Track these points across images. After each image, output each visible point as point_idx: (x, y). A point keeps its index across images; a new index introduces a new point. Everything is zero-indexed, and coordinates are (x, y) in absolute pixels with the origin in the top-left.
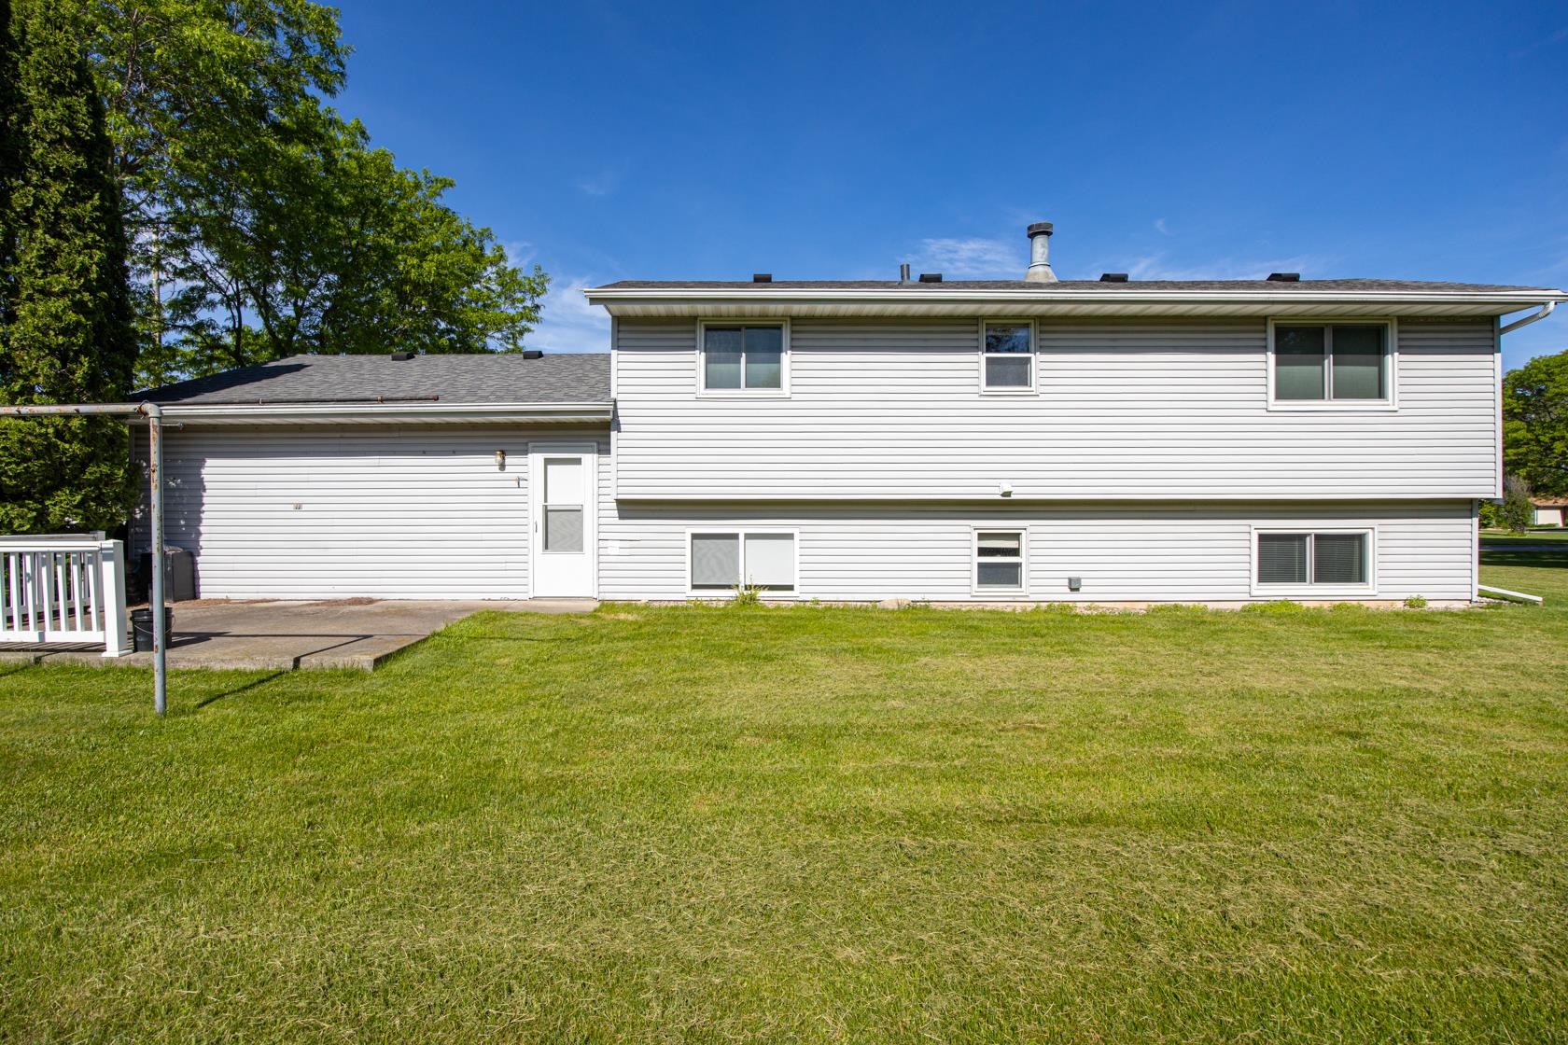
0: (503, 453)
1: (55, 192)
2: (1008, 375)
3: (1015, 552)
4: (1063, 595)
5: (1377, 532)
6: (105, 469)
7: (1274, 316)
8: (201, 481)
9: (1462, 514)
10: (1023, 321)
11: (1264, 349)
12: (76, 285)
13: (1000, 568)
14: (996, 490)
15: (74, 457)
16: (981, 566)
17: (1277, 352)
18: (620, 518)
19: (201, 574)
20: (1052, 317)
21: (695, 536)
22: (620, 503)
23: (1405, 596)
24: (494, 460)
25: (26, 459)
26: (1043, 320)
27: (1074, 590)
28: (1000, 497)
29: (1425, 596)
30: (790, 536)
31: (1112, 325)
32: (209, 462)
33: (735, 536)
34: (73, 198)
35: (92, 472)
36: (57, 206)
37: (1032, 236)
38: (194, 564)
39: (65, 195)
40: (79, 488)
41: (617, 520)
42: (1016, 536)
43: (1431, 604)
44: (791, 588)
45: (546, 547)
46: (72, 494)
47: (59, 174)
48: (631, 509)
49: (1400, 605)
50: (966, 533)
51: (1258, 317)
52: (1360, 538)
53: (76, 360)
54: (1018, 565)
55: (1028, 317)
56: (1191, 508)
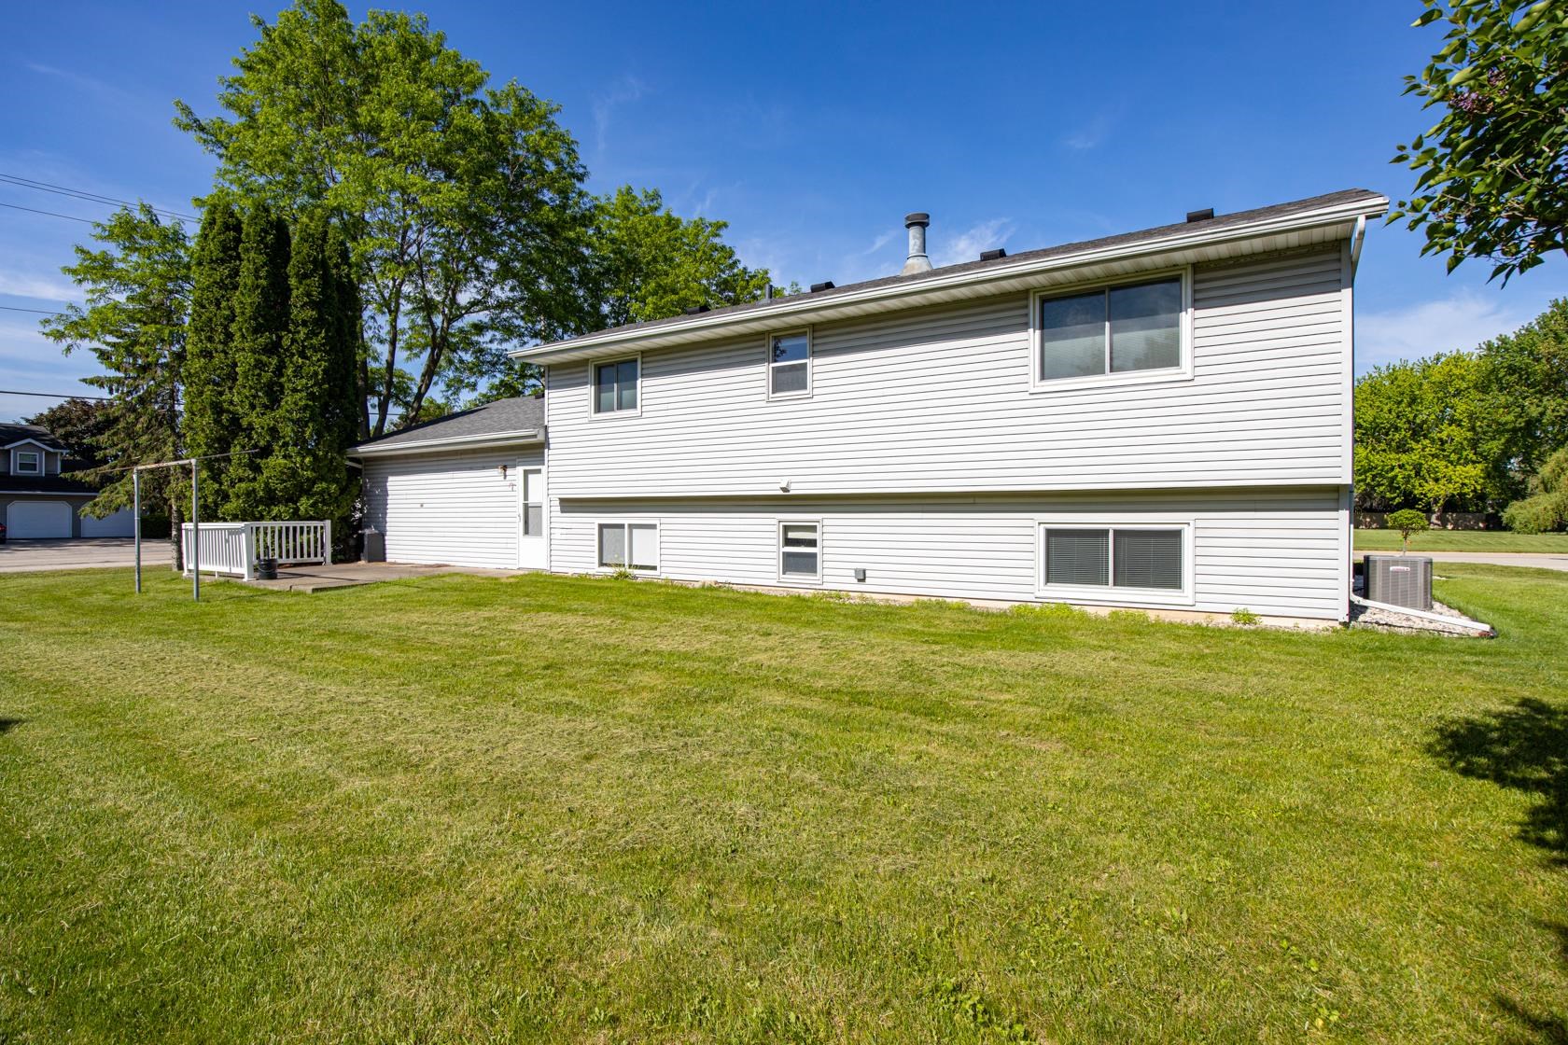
0: (505, 468)
1: (303, 332)
2: (790, 380)
3: (812, 543)
4: (850, 584)
5: (1193, 527)
6: (324, 485)
7: (1035, 290)
8: (386, 491)
9: (1327, 505)
10: (795, 331)
11: (1024, 326)
12: (310, 383)
13: (800, 559)
14: (778, 486)
15: (308, 479)
16: (786, 555)
17: (1042, 327)
18: (562, 512)
19: (387, 547)
20: (821, 323)
21: (602, 527)
22: (562, 501)
23: (1231, 609)
24: (497, 472)
25: (285, 481)
26: (815, 327)
27: (862, 580)
28: (781, 493)
29: (1253, 610)
30: (653, 527)
31: (875, 322)
32: (390, 478)
33: (622, 526)
34: (313, 334)
35: (319, 487)
36: (303, 342)
37: (908, 226)
38: (384, 540)
39: (307, 334)
40: (313, 495)
41: (560, 514)
42: (813, 529)
43: (1266, 622)
44: (654, 568)
45: (526, 532)
46: (308, 499)
47: (304, 323)
48: (569, 505)
49: (1228, 620)
50: (769, 524)
51: (1019, 292)
52: (1177, 535)
53: (306, 426)
54: (814, 556)
55: (803, 326)
56: (971, 501)
